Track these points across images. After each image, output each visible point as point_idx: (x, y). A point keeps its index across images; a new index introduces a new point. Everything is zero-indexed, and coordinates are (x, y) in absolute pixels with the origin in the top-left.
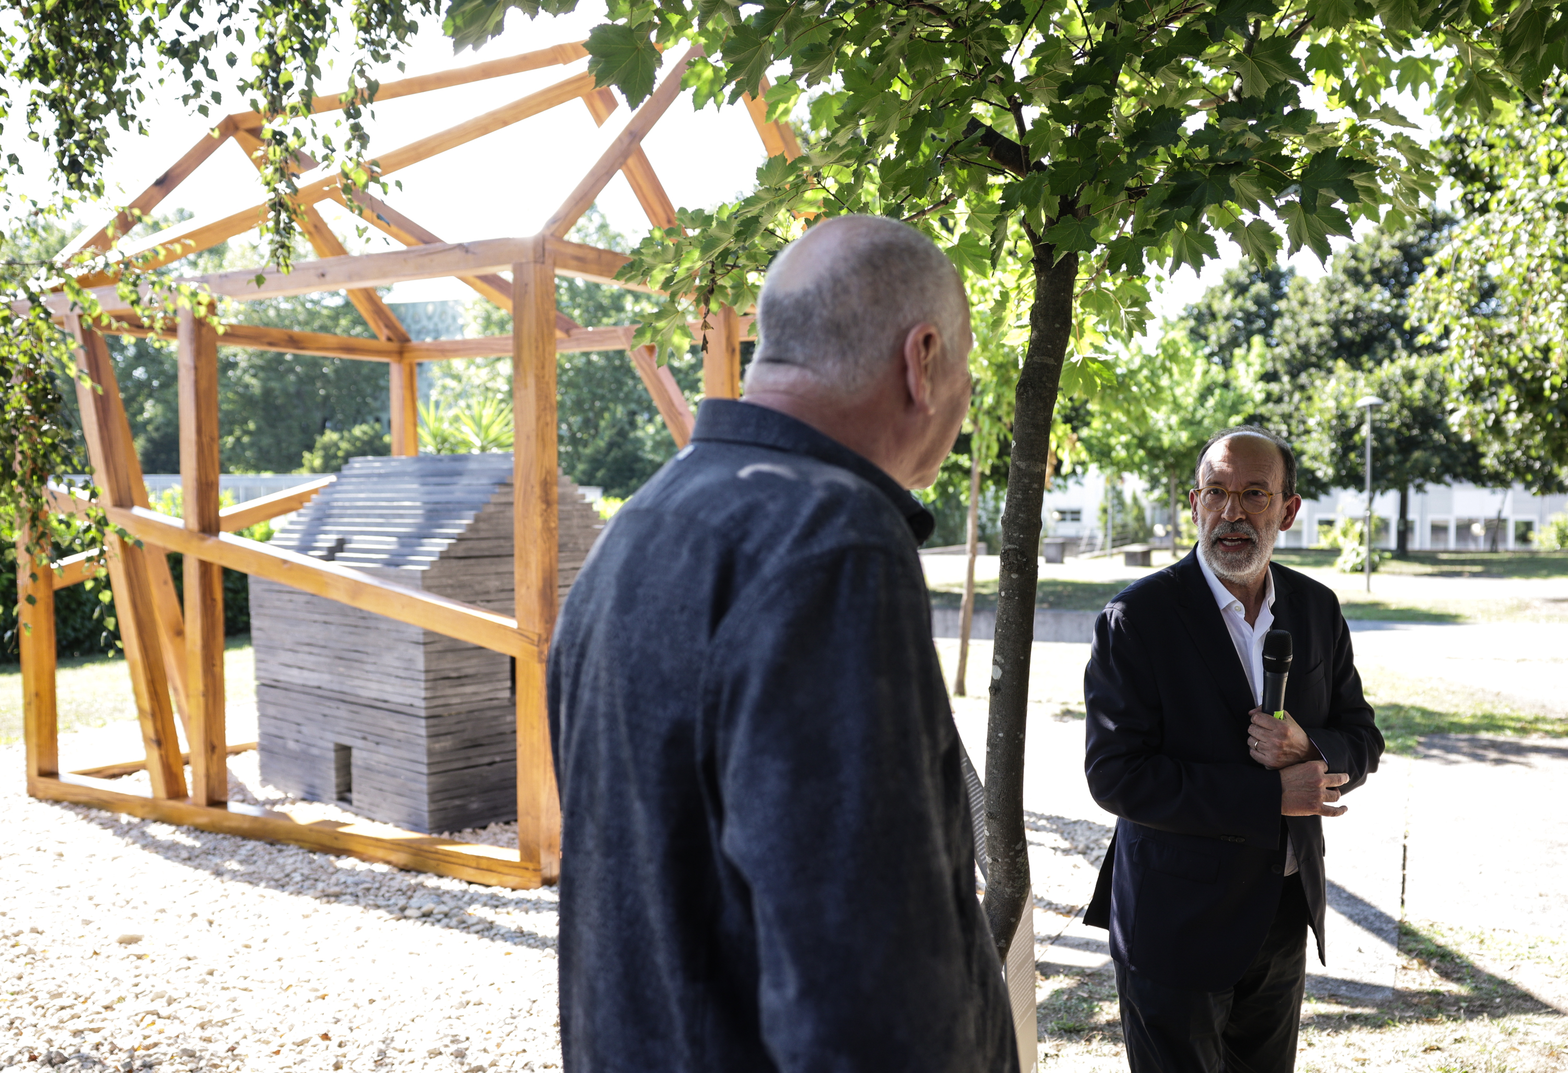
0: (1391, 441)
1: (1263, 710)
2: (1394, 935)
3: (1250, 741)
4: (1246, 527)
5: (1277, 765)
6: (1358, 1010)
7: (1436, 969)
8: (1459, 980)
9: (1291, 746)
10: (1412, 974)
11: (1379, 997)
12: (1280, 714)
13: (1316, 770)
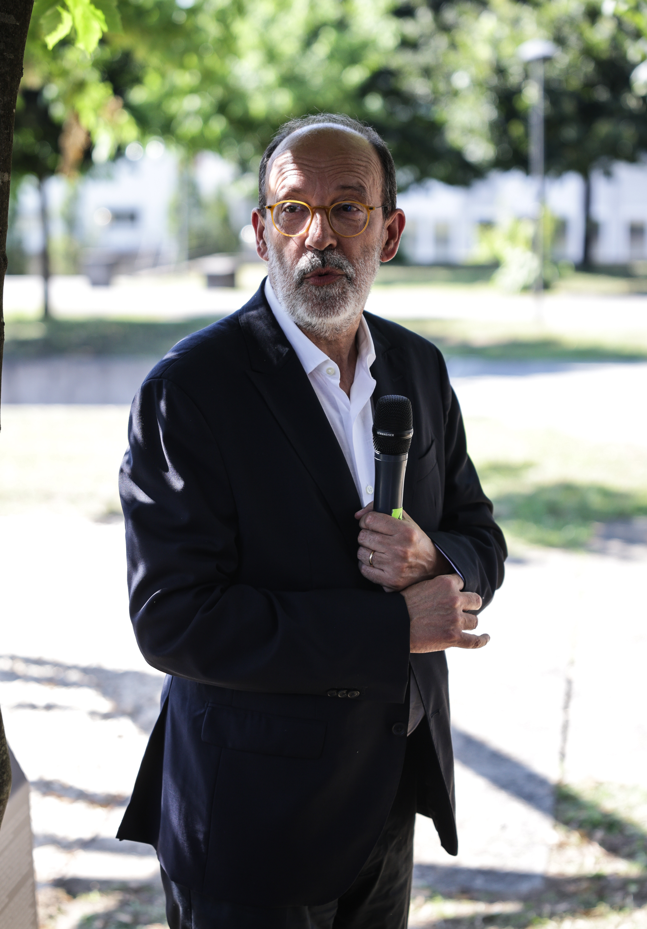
0: (569, 107)
1: (376, 507)
2: (549, 802)
3: (362, 554)
4: (336, 257)
5: (401, 582)
6: (498, 908)
7: (603, 844)
8: (630, 856)
9: (417, 556)
10: (571, 852)
11: (525, 887)
12: (399, 513)
13: (448, 585)
